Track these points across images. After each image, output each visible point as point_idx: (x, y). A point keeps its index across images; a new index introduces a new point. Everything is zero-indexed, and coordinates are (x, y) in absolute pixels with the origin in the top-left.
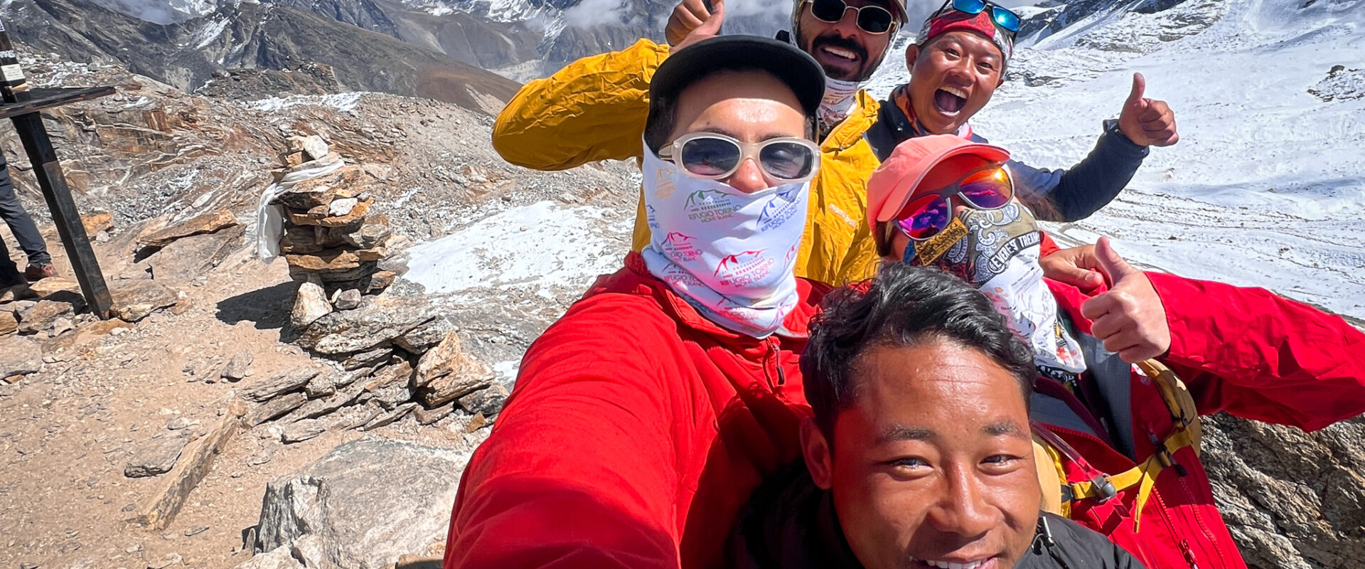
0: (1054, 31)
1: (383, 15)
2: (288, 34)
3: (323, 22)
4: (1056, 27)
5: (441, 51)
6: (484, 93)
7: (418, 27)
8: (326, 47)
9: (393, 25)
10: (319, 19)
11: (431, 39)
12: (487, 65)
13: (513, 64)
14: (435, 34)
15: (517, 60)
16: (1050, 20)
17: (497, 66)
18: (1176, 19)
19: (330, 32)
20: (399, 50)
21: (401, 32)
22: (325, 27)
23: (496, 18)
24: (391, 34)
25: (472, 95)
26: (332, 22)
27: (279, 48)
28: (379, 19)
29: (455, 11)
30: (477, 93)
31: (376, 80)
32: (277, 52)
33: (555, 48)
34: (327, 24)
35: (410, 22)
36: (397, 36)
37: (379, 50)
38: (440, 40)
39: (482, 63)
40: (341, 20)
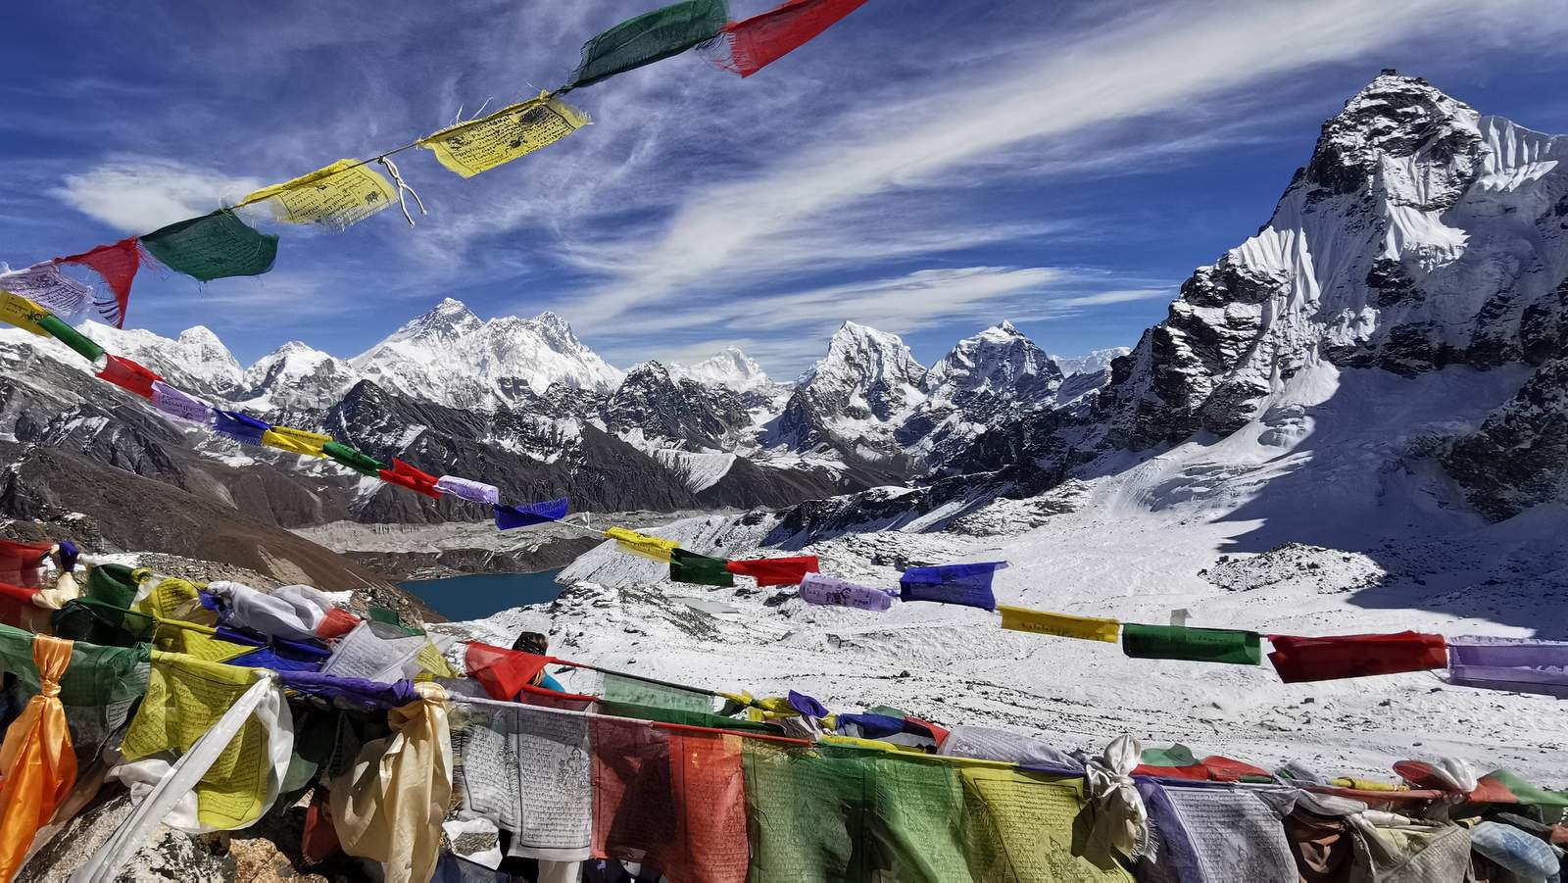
0: (922, 514)
1: (168, 461)
2: (47, 478)
3: (95, 467)
4: (923, 510)
5: (233, 505)
6: (278, 555)
7: (209, 478)
8: (92, 495)
9: (179, 473)
10: (91, 464)
11: (222, 492)
12: (285, 524)
13: (318, 525)
14: (228, 487)
15: (323, 520)
16: (916, 501)
17: (297, 526)
18: (1044, 506)
19: (100, 478)
20: (182, 503)
21: (187, 483)
22: (95, 473)
23: (303, 471)
24: (175, 484)
25: (264, 558)
26: (105, 467)
27: (31, 495)
28: (163, 466)
29: (256, 461)
30: (270, 556)
31: (148, 536)
32: (29, 498)
33: (369, 508)
34: (98, 469)
35: (200, 471)
36: (182, 486)
37: (159, 501)
38: (232, 493)
39: (280, 521)
40: (117, 465)
